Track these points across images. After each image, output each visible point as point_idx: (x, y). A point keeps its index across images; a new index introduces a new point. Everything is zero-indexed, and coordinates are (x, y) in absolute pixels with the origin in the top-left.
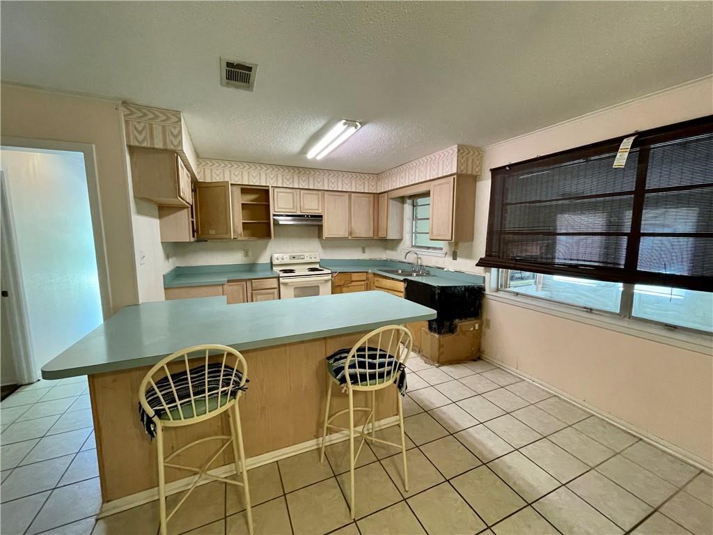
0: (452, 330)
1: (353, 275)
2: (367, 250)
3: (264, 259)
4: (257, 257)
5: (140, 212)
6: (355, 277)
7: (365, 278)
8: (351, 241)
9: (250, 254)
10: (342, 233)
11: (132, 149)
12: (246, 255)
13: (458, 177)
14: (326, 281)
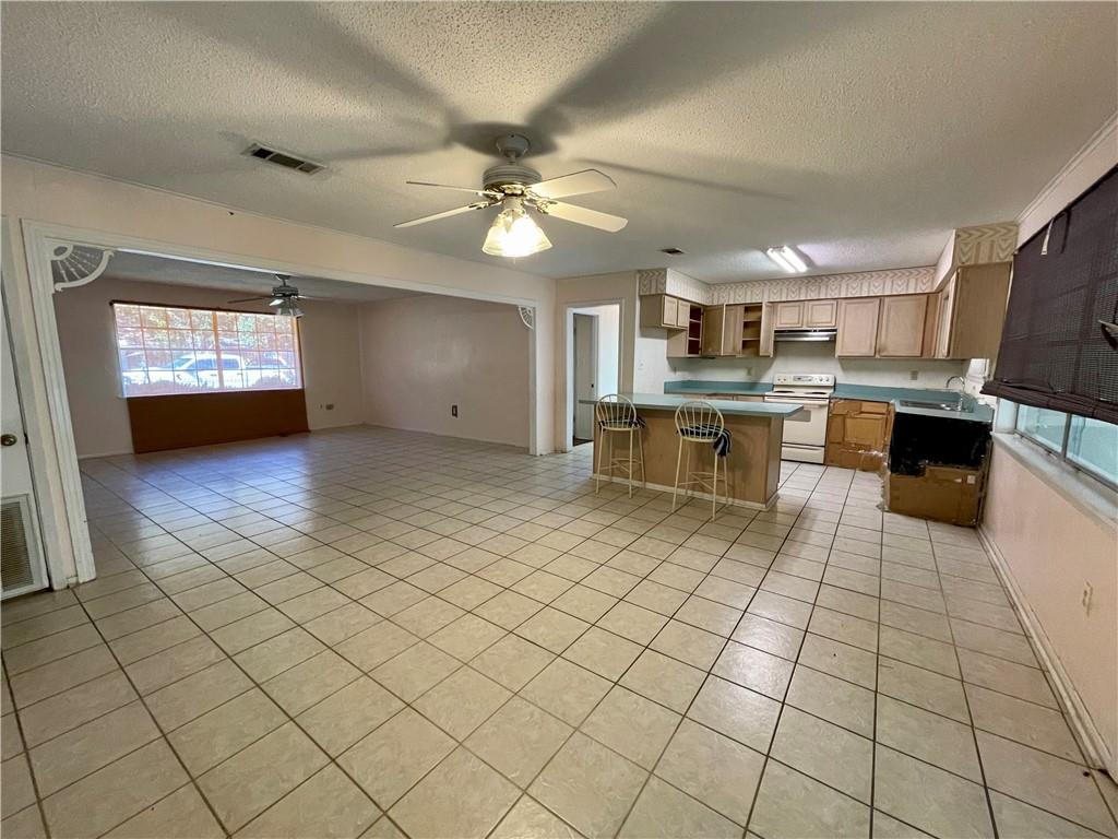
0: (917, 472)
1: (864, 404)
2: (919, 375)
3: (766, 379)
4: (760, 377)
5: (643, 335)
6: (866, 407)
7: (884, 411)
8: (876, 361)
9: (753, 372)
10: (865, 349)
11: (641, 297)
12: (749, 373)
13: (963, 271)
14: (821, 406)
